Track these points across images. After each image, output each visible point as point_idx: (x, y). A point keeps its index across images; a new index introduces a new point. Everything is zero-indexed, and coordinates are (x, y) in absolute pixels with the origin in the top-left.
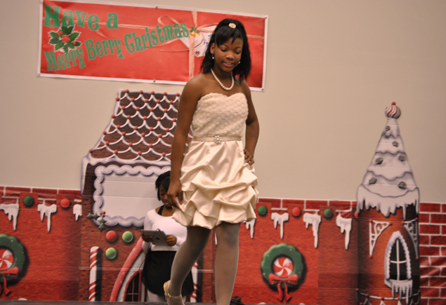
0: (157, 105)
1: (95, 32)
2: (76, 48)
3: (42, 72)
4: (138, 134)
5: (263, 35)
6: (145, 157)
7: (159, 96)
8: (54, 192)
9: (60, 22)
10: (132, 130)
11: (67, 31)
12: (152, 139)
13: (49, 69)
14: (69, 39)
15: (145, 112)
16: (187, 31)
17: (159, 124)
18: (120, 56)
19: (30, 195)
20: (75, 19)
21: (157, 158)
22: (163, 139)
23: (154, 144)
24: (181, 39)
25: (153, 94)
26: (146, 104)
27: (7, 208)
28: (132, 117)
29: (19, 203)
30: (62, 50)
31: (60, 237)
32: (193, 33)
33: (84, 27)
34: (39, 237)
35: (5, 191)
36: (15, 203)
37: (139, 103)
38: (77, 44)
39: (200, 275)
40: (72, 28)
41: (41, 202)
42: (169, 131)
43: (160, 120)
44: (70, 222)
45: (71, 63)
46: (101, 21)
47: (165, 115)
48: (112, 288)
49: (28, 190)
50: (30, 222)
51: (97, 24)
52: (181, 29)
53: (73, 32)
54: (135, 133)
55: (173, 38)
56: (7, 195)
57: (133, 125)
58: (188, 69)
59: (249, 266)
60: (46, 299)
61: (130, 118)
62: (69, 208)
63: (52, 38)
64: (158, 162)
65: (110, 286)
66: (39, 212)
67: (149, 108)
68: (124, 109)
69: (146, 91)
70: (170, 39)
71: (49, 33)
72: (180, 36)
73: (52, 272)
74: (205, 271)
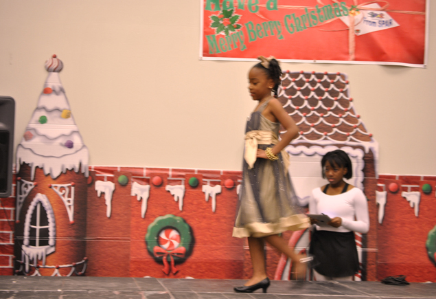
0: (318, 85)
1: (255, 14)
2: (236, 31)
3: (204, 55)
4: (300, 114)
5: (424, 10)
6: (307, 136)
7: (320, 76)
8: (218, 173)
9: (221, 5)
10: (293, 110)
11: (227, 14)
12: (313, 119)
13: (211, 53)
14: (230, 22)
15: (306, 92)
16: (346, 10)
17: (320, 103)
18: (280, 37)
19: (195, 176)
20: (236, 2)
21: (319, 137)
22: (325, 118)
23: (316, 124)
24: (341, 18)
25: (314, 73)
26: (307, 84)
27: (172, 189)
28: (293, 97)
29: (185, 184)
30: (223, 33)
31: (224, 217)
32: (353, 11)
33: (244, 10)
34: (204, 217)
35: (170, 173)
36: (180, 184)
37: (300, 83)
38: (238, 27)
39: (365, 254)
40: (232, 10)
41: (205, 183)
42: (330, 110)
43: (321, 100)
44: (234, 202)
45: (232, 46)
46: (261, 4)
47: (327, 95)
48: (276, 267)
49: (193, 171)
50: (195, 203)
51: (257, 7)
52: (341, 8)
53: (234, 15)
54: (297, 114)
55: (333, 17)
56: (173, 176)
57: (295, 105)
58: (348, 47)
59: (414, 244)
60: (212, 278)
61: (291, 99)
62: (233, 188)
63: (213, 22)
64: (320, 142)
65: (274, 265)
66: (204, 193)
67: (310, 87)
68: (286, 90)
69: (307, 71)
70: (330, 19)
71: (210, 17)
72: (340, 15)
73: (217, 251)
74: (369, 249)
